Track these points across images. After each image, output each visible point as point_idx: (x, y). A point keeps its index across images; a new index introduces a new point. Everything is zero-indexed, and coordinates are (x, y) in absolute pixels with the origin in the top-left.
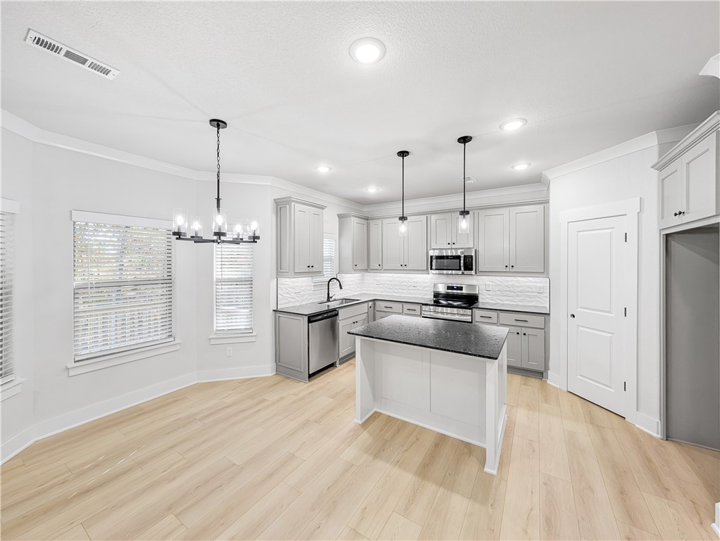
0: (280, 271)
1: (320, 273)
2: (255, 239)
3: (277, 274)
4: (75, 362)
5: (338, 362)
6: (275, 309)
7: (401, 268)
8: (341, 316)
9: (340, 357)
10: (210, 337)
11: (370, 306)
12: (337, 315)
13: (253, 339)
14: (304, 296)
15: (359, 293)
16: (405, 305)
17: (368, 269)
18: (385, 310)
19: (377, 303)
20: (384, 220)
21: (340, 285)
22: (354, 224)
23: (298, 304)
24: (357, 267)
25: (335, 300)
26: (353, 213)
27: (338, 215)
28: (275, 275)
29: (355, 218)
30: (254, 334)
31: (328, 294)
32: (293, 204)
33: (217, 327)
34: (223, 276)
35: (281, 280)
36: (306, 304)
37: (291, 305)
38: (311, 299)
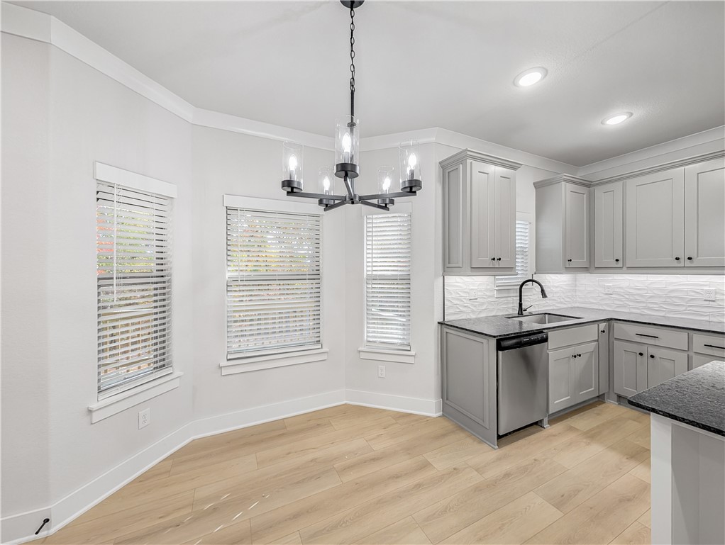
0: (449, 265)
1: (510, 269)
2: (412, 188)
3: (444, 271)
4: (228, 360)
5: (546, 420)
6: (441, 320)
7: (676, 264)
8: (551, 343)
9: (550, 413)
10: (360, 349)
11: (601, 329)
12: (546, 340)
13: (411, 360)
14: (482, 304)
15: (570, 306)
16: (696, 336)
17: (591, 266)
18: (638, 339)
19: (617, 325)
20: (629, 182)
21: (543, 291)
22: (565, 193)
23: (473, 316)
24: (572, 265)
25: (531, 314)
26: (565, 175)
27: (534, 184)
28: (441, 272)
29: (568, 185)
30: (412, 353)
31: (521, 305)
32: (469, 161)
33: (368, 336)
34: (374, 273)
35: (451, 280)
36: (486, 317)
37: (464, 317)
38: (493, 310)
